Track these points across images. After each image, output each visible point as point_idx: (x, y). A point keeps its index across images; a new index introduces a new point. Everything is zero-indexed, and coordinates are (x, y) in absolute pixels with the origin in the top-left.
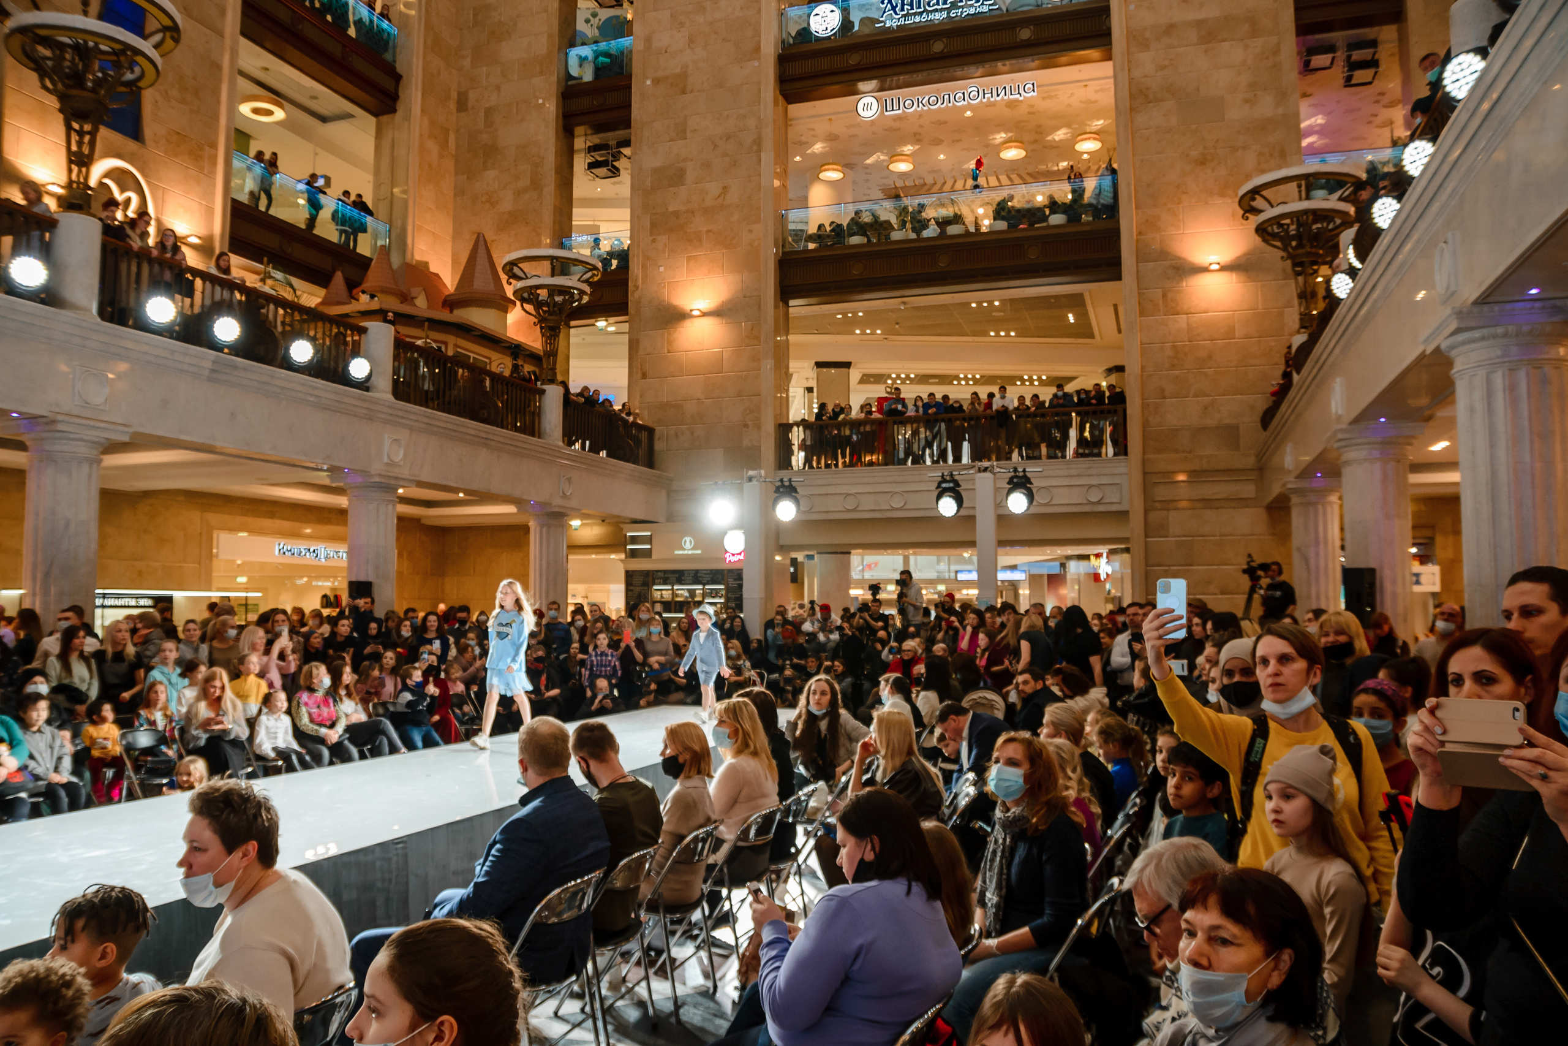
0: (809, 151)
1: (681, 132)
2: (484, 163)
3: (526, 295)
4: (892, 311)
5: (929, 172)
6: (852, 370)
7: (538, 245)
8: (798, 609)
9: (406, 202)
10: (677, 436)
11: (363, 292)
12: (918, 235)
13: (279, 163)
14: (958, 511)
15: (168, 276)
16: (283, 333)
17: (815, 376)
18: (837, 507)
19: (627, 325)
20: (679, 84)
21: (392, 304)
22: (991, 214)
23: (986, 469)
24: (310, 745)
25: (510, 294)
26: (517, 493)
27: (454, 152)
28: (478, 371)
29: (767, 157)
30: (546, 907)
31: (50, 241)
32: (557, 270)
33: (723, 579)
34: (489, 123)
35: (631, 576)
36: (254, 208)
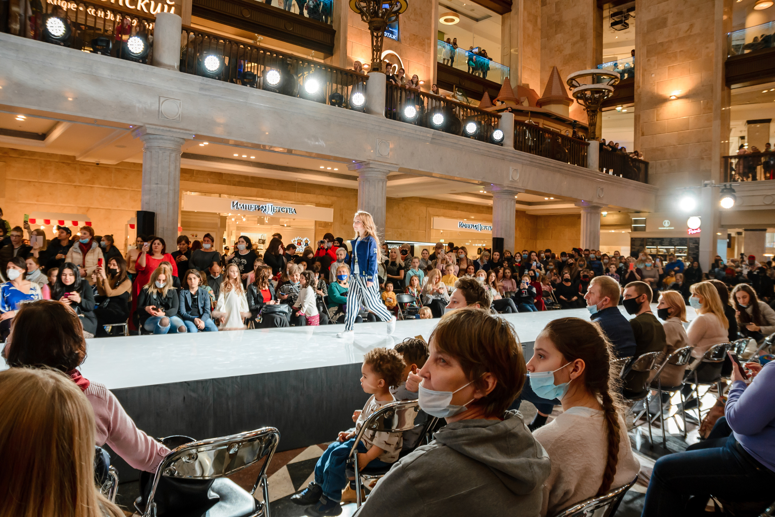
2: (556, 31)
3: (579, 95)
6: (772, 124)
7: (585, 68)
9: (517, 55)
10: (661, 166)
11: (498, 101)
15: (413, 97)
16: (463, 120)
19: (633, 108)
21: (513, 105)
25: (570, 96)
26: (575, 196)
27: (540, 27)
28: (555, 135)
31: (366, 85)
32: (595, 80)
33: (686, 243)
34: (558, 9)
35: (634, 240)
36: (447, 65)
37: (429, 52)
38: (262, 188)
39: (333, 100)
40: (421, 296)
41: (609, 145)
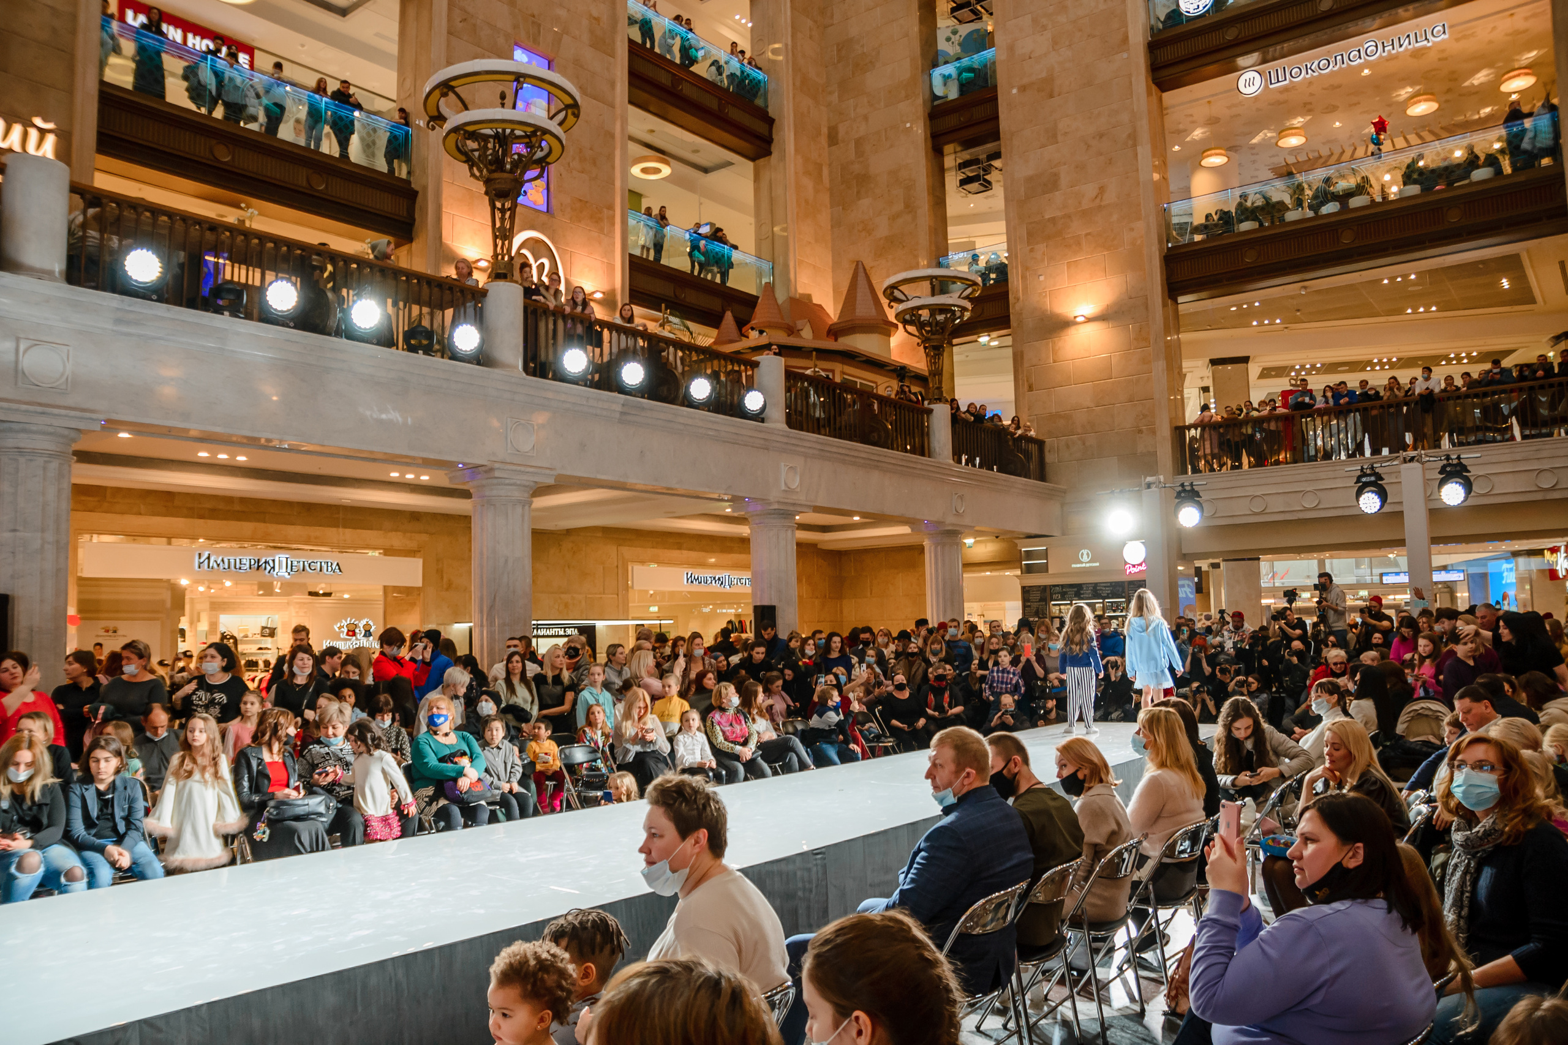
0: (1188, 139)
1: (1053, 136)
2: (858, 192)
3: (908, 317)
4: (1292, 297)
5: (1324, 143)
6: (1251, 365)
7: (917, 266)
8: (1204, 621)
9: (786, 238)
10: (1068, 447)
11: (753, 329)
12: (1316, 213)
13: (667, 216)
14: (1382, 507)
15: (580, 329)
16: (683, 373)
17: (1210, 374)
18: (1241, 511)
19: (1010, 338)
20: (1046, 88)
21: (781, 337)
22: (1400, 179)
23: (1412, 459)
24: (727, 762)
25: (892, 318)
26: (910, 513)
27: (828, 186)
28: (866, 395)
29: (1144, 151)
30: (970, 918)
31: (481, 308)
32: (937, 289)
33: (1123, 592)
34: (860, 153)
35: (1028, 591)
36: (647, 260)
37: (611, 234)
38: (265, 522)
39: (413, 342)
40: (612, 747)
41: (968, 411)
